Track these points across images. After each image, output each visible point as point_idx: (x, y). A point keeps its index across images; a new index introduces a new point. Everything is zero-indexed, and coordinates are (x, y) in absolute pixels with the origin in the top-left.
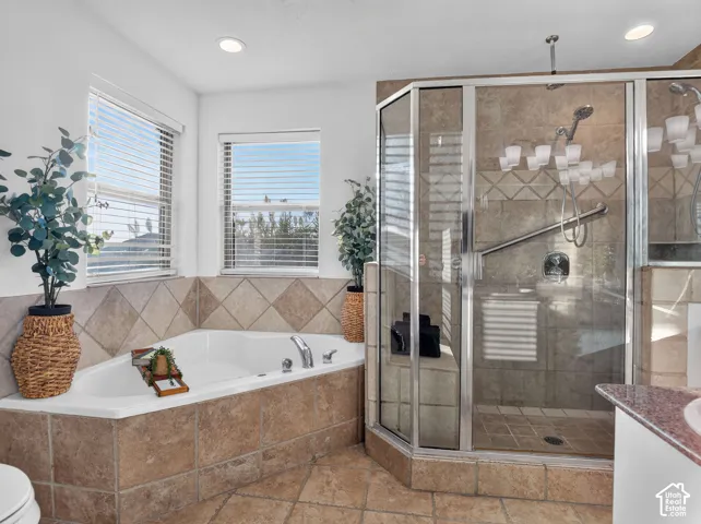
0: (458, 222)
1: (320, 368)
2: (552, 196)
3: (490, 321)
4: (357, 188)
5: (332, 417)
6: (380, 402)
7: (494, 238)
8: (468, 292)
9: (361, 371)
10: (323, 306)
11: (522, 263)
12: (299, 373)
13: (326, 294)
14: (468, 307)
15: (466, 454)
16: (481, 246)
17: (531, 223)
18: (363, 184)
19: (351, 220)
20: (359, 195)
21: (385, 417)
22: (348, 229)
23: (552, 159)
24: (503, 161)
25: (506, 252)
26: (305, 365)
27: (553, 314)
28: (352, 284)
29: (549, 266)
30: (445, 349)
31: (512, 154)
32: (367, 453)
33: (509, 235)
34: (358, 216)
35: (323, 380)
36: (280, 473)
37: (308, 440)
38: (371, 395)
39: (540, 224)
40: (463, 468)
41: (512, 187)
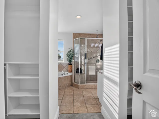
0: (85, 54)
1: (66, 75)
2: (97, 51)
3: (90, 69)
4: (70, 49)
5: (68, 82)
6: (75, 79)
7: (90, 57)
8: (86, 65)
9: (72, 75)
10: (64, 68)
11: (93, 61)
12: (64, 76)
13: (65, 66)
14: (86, 67)
15: (86, 84)
16: (88, 58)
17: (95, 55)
18: (71, 49)
19: (69, 54)
20: (70, 50)
21: (75, 81)
22: (69, 56)
23: (98, 45)
24: (91, 45)
25: (91, 59)
26: (64, 75)
27: (97, 68)
28: (69, 64)
29: (97, 61)
30: (83, 73)
31: (92, 45)
32: (73, 86)
33: (92, 57)
34: (70, 53)
35: (67, 77)
36: (62, 89)
37: (65, 85)
38: (73, 78)
39: (96, 55)
40: (85, 85)
41: (92, 50)
